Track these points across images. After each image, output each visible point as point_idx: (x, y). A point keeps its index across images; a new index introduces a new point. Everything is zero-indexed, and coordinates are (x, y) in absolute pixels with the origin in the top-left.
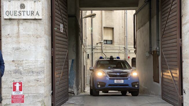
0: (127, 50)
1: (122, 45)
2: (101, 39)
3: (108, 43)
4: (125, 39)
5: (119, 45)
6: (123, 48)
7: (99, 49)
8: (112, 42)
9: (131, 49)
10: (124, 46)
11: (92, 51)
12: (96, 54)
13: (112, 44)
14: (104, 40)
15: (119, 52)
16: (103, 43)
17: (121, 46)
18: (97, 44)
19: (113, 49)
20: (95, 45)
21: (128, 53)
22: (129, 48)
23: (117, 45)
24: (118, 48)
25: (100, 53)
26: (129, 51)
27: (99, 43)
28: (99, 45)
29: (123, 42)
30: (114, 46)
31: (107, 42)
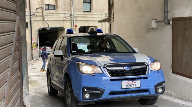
0: (73, 17)
1: (68, 11)
2: (41, 4)
3: (50, 8)
4: (71, 3)
5: (64, 11)
6: (69, 15)
7: (40, 16)
8: (55, 7)
9: (78, 16)
10: (69, 13)
11: (30, 18)
12: (35, 22)
13: (55, 10)
14: (45, 5)
15: (64, 20)
16: (44, 9)
17: (66, 12)
18: (37, 9)
19: (57, 17)
20: (34, 11)
21: (74, 21)
22: (76, 15)
23: (62, 11)
24: (63, 15)
25: (40, 21)
26: (76, 19)
27: (39, 8)
28: (40, 11)
29: (69, 8)
30: (57, 12)
31: (48, 7)
